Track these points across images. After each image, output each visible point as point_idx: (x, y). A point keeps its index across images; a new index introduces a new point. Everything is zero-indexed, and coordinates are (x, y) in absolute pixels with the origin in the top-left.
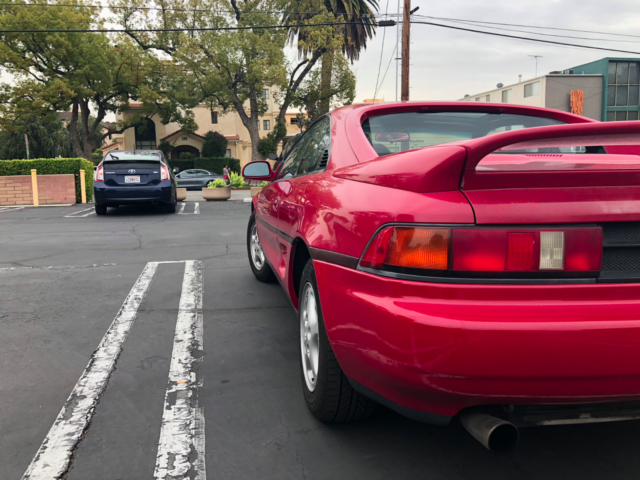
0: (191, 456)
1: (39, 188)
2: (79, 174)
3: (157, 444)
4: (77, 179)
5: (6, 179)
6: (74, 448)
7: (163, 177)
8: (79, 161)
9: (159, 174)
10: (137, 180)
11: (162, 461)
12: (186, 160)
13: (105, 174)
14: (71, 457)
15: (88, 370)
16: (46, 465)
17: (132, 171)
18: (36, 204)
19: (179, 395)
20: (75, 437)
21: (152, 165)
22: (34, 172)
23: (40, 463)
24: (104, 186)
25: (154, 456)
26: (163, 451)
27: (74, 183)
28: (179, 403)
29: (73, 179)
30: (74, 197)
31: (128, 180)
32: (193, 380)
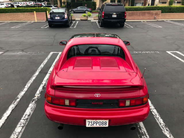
0: (29, 116)
1: (36, 16)
2: (47, 12)
3: (25, 112)
4: (46, 14)
5: (29, 13)
6: (13, 110)
7: (65, 17)
8: (46, 8)
9: (64, 16)
10: (59, 18)
11: (24, 116)
12: (80, 2)
13: (50, 16)
14: (11, 113)
15: (22, 91)
16: (7, 114)
17: (57, 15)
18: (36, 21)
19: (35, 100)
20: (13, 108)
21: (62, 14)
22: (35, 12)
23: (6, 113)
24: (50, 20)
25: (23, 114)
26: (25, 114)
27: (45, 15)
28: (34, 102)
29: (45, 14)
30: (46, 19)
31: (56, 18)
32: (39, 96)
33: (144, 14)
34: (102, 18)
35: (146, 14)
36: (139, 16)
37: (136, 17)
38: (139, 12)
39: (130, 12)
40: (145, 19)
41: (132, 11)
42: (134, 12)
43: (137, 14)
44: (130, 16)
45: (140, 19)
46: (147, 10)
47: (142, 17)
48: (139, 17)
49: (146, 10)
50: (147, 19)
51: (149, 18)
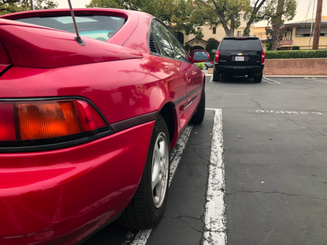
33: (311, 65)
34: (216, 63)
35: (316, 65)
36: (300, 67)
37: (293, 70)
38: (299, 60)
39: (282, 59)
40: (313, 73)
41: (284, 58)
42: (289, 60)
43: (295, 65)
44: (282, 68)
45: (303, 73)
46: (318, 57)
47: (306, 70)
48: (300, 69)
49: (316, 57)
50: (318, 73)
51: (322, 72)
